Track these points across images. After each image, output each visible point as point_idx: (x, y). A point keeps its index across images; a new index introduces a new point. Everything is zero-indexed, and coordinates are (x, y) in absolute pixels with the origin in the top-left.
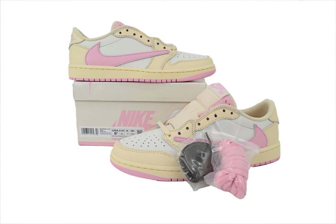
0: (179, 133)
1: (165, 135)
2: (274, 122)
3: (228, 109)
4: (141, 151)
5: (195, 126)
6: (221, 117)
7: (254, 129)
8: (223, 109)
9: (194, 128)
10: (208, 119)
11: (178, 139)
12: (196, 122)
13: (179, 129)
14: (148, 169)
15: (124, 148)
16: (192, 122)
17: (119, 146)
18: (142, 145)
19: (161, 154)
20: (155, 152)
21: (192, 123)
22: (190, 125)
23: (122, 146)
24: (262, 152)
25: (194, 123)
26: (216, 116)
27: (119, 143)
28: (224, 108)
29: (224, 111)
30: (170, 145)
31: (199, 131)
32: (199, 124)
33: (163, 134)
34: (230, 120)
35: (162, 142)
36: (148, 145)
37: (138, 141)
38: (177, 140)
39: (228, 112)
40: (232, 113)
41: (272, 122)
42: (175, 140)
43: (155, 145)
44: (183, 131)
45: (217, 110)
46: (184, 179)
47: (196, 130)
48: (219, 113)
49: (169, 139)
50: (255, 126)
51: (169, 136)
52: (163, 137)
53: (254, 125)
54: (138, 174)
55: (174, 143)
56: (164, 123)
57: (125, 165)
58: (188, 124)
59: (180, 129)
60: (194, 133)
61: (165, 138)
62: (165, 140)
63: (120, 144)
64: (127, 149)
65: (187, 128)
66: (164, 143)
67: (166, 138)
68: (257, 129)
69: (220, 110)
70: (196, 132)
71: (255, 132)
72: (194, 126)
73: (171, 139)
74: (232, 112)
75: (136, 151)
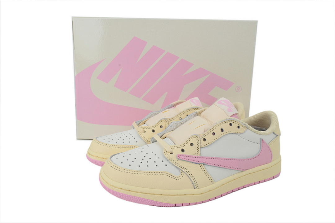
0: (183, 150)
1: (166, 152)
2: (277, 135)
3: (235, 122)
4: (140, 173)
5: (201, 142)
6: (228, 132)
7: (260, 144)
8: (230, 123)
9: (199, 145)
10: (214, 134)
11: (182, 157)
12: (201, 137)
13: (182, 146)
14: (149, 194)
15: (119, 169)
16: (196, 137)
17: (113, 166)
18: (140, 164)
19: (164, 175)
20: (157, 173)
21: (197, 139)
22: (194, 141)
23: (117, 166)
24: (267, 168)
25: (199, 139)
26: (222, 130)
27: (111, 162)
28: (230, 121)
29: (231, 125)
30: (173, 164)
31: (204, 147)
32: (205, 140)
33: (164, 151)
34: (237, 135)
35: (163, 161)
36: (148, 164)
37: (134, 160)
38: (181, 159)
39: (235, 126)
40: (238, 127)
41: (276, 135)
42: (178, 159)
43: (156, 164)
44: (187, 148)
45: (223, 124)
46: (189, 203)
47: (201, 147)
48: (226, 126)
49: (171, 158)
50: (262, 141)
51: (172, 153)
52: (165, 154)
53: (260, 139)
54: (137, 200)
55: (177, 162)
56: (160, 136)
57: (121, 190)
58: (192, 139)
59: (184, 145)
60: (199, 150)
61: (166, 156)
62: (166, 159)
63: (114, 165)
64: (124, 171)
65: (192, 144)
66: (166, 162)
67: (168, 156)
68: (263, 143)
69: (227, 123)
70: (202, 149)
71: (262, 147)
72: (199, 142)
73: (173, 157)
74: (239, 125)
75: (134, 172)
